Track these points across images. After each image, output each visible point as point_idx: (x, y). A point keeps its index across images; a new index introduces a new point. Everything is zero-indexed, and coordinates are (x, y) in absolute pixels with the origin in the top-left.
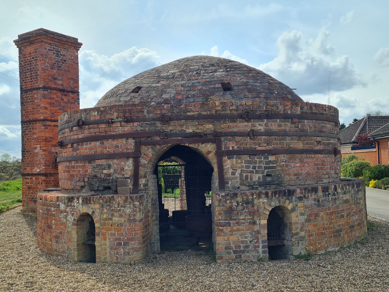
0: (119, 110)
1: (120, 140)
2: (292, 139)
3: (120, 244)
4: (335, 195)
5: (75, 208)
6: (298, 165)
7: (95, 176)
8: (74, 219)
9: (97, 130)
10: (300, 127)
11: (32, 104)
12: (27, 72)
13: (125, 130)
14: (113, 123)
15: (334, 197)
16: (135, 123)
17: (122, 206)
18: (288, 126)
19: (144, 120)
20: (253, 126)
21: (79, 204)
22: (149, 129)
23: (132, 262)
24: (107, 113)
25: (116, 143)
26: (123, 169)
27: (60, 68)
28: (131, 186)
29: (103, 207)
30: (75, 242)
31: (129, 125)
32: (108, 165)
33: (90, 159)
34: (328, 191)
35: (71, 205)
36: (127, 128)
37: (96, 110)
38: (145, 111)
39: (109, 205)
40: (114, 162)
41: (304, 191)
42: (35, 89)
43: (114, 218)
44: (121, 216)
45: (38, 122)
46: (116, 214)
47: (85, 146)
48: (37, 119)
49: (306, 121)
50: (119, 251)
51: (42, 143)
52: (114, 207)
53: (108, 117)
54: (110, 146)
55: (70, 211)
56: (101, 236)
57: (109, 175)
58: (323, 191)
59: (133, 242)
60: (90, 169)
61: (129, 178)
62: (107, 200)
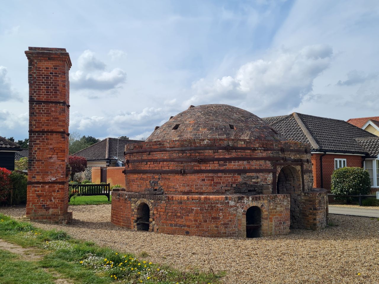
0: (259, 142)
1: (261, 161)
3: (281, 223)
5: (245, 203)
7: (245, 183)
8: (244, 211)
9: (244, 154)
11: (47, 116)
12: (42, 85)
13: (263, 155)
14: (256, 150)
16: (269, 151)
17: (282, 201)
19: (274, 150)
21: (249, 201)
22: (276, 156)
23: (287, 233)
24: (252, 144)
25: (258, 163)
26: (266, 179)
28: (271, 190)
29: (270, 202)
30: (245, 225)
31: (266, 153)
32: (257, 176)
33: (240, 172)
35: (241, 202)
36: (264, 154)
37: (243, 141)
38: (274, 145)
39: (274, 201)
40: (261, 175)
42: (52, 102)
43: (277, 208)
44: (281, 207)
45: (55, 134)
46: (278, 206)
47: (233, 163)
48: (54, 130)
50: (280, 228)
51: (59, 153)
52: (277, 202)
53: (252, 146)
54: (255, 164)
55: (240, 206)
56: (268, 220)
57: (257, 183)
59: (287, 222)
60: (240, 179)
61: (269, 184)
62: (272, 198)
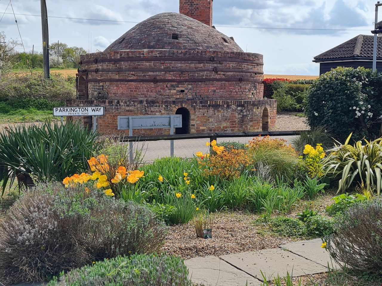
2: (112, 73)
4: (117, 106)
6: (115, 88)
10: (118, 66)
15: (116, 107)
18: (111, 66)
20: (98, 66)
27: (193, 15)
34: (112, 103)
41: (98, 102)
49: (122, 62)
58: (109, 103)
